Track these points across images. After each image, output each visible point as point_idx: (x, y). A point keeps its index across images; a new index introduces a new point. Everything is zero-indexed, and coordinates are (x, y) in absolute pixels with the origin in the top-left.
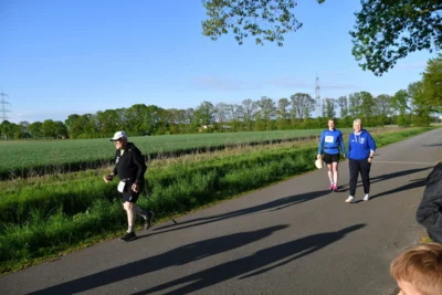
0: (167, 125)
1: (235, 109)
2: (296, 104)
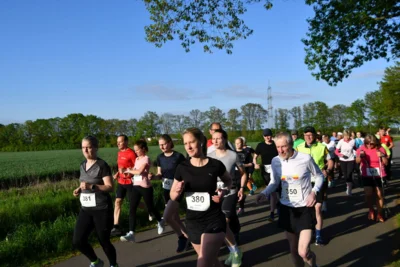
0: (108, 137)
1: (181, 120)
2: (247, 115)
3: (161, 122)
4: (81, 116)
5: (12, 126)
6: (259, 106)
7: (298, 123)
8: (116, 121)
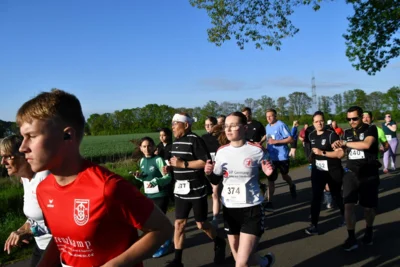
1: (238, 107)
2: (294, 102)
3: (221, 110)
4: (156, 106)
5: (105, 115)
6: (304, 94)
7: (339, 109)
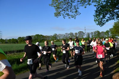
0: (45, 40)
1: (63, 36)
2: (79, 34)
3: (58, 36)
4: (39, 35)
5: (23, 37)
6: (82, 32)
8: (47, 36)
